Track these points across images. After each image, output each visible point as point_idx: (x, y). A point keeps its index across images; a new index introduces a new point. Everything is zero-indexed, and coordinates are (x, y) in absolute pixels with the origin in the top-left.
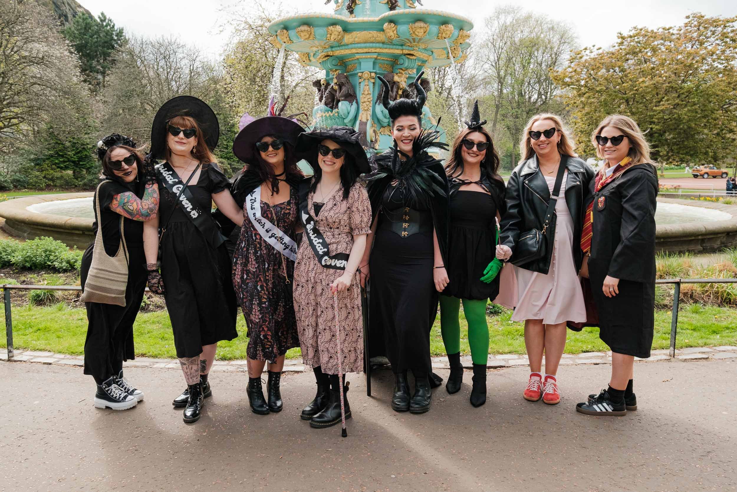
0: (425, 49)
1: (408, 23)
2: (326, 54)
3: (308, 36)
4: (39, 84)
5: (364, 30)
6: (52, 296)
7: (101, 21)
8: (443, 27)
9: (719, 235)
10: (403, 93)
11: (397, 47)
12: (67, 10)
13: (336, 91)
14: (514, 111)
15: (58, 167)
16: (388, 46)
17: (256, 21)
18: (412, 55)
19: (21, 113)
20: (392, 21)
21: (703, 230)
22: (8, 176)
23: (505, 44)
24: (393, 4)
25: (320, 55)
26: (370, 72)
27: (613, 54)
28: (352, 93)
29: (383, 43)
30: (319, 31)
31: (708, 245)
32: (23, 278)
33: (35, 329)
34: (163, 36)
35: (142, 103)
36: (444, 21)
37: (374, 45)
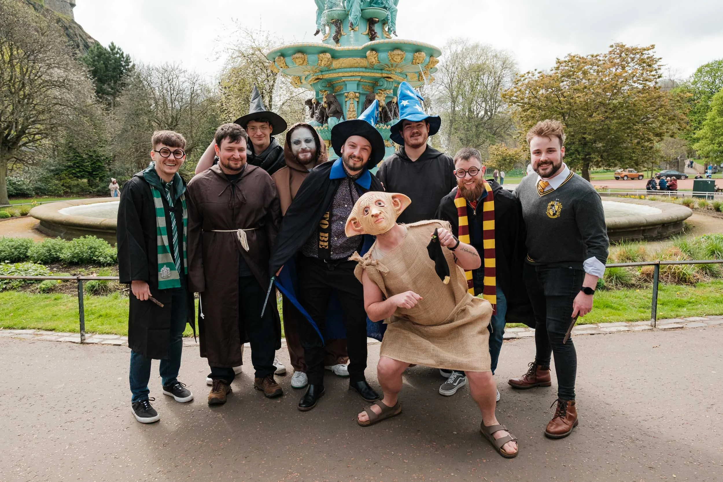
0: (401, 73)
1: (387, 51)
2: (316, 77)
3: (302, 62)
4: (60, 105)
5: (350, 57)
6: (105, 286)
7: (112, 50)
8: (417, 54)
9: (657, 226)
10: (382, 110)
11: (378, 71)
12: (79, 41)
13: (325, 109)
14: (465, 125)
15: (75, 177)
16: (370, 70)
17: (248, 50)
18: (390, 78)
19: (44, 130)
20: (373, 49)
21: (645, 222)
22: (31, 185)
23: (457, 69)
24: (372, 35)
25: (312, 78)
26: (355, 93)
27: (551, 76)
28: (339, 110)
29: (366, 68)
30: (312, 58)
31: (648, 234)
32: (73, 272)
33: (97, 315)
34: (167, 63)
35: (149, 121)
36: (418, 49)
37: (358, 69)
